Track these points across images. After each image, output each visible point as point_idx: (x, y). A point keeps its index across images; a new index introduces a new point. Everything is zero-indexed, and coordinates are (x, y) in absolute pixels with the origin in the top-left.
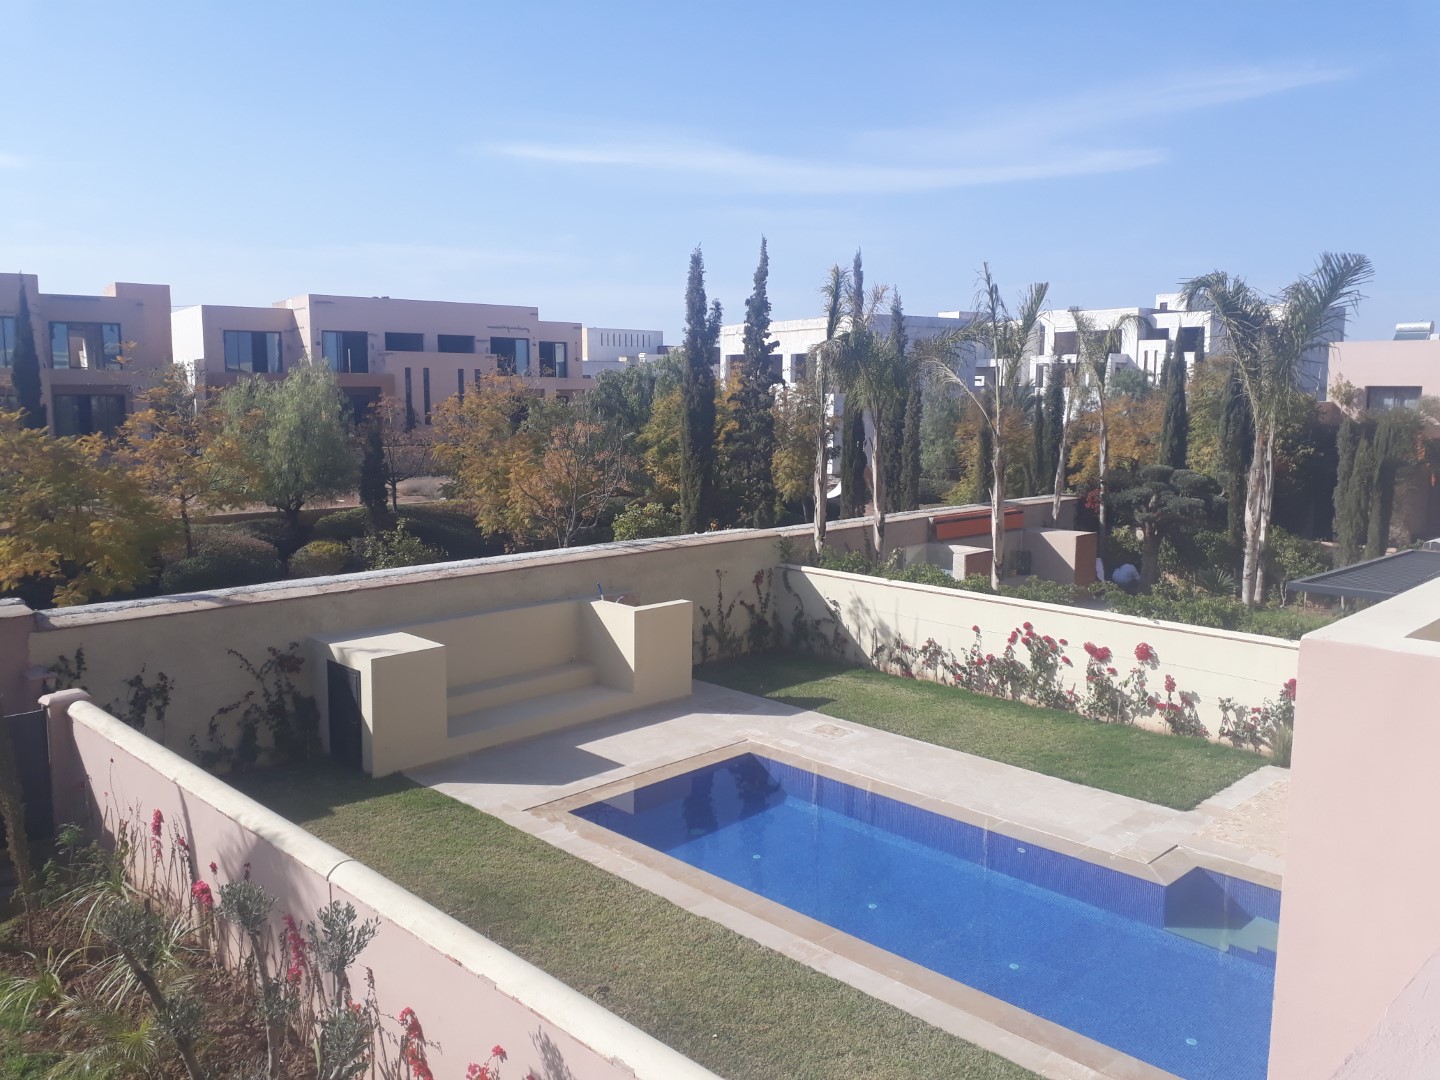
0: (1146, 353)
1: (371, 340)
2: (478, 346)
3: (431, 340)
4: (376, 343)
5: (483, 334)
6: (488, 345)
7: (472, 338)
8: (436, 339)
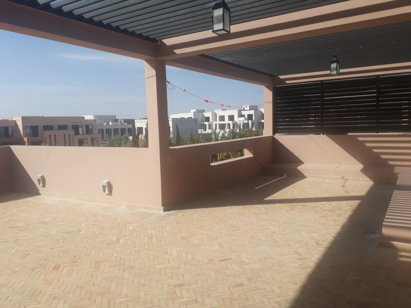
0: (240, 120)
1: (39, 128)
2: (69, 128)
3: (56, 127)
4: (40, 129)
5: (70, 125)
6: (72, 127)
7: (67, 125)
8: (57, 126)
